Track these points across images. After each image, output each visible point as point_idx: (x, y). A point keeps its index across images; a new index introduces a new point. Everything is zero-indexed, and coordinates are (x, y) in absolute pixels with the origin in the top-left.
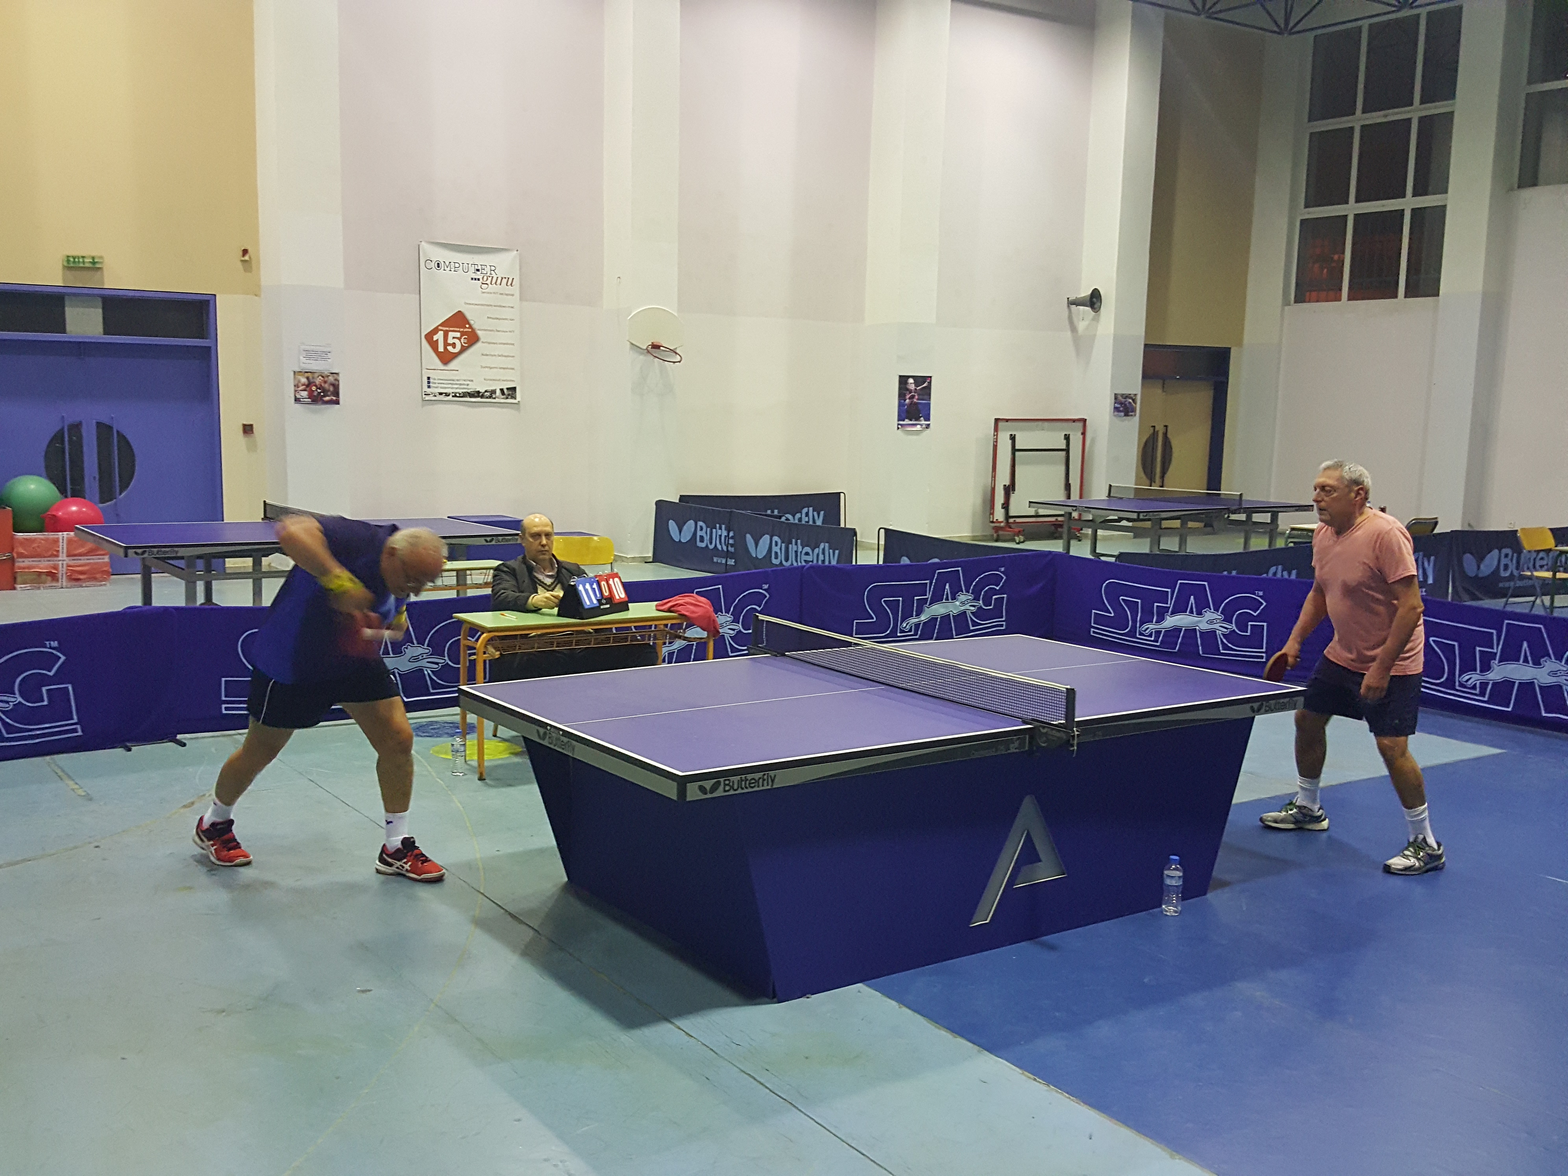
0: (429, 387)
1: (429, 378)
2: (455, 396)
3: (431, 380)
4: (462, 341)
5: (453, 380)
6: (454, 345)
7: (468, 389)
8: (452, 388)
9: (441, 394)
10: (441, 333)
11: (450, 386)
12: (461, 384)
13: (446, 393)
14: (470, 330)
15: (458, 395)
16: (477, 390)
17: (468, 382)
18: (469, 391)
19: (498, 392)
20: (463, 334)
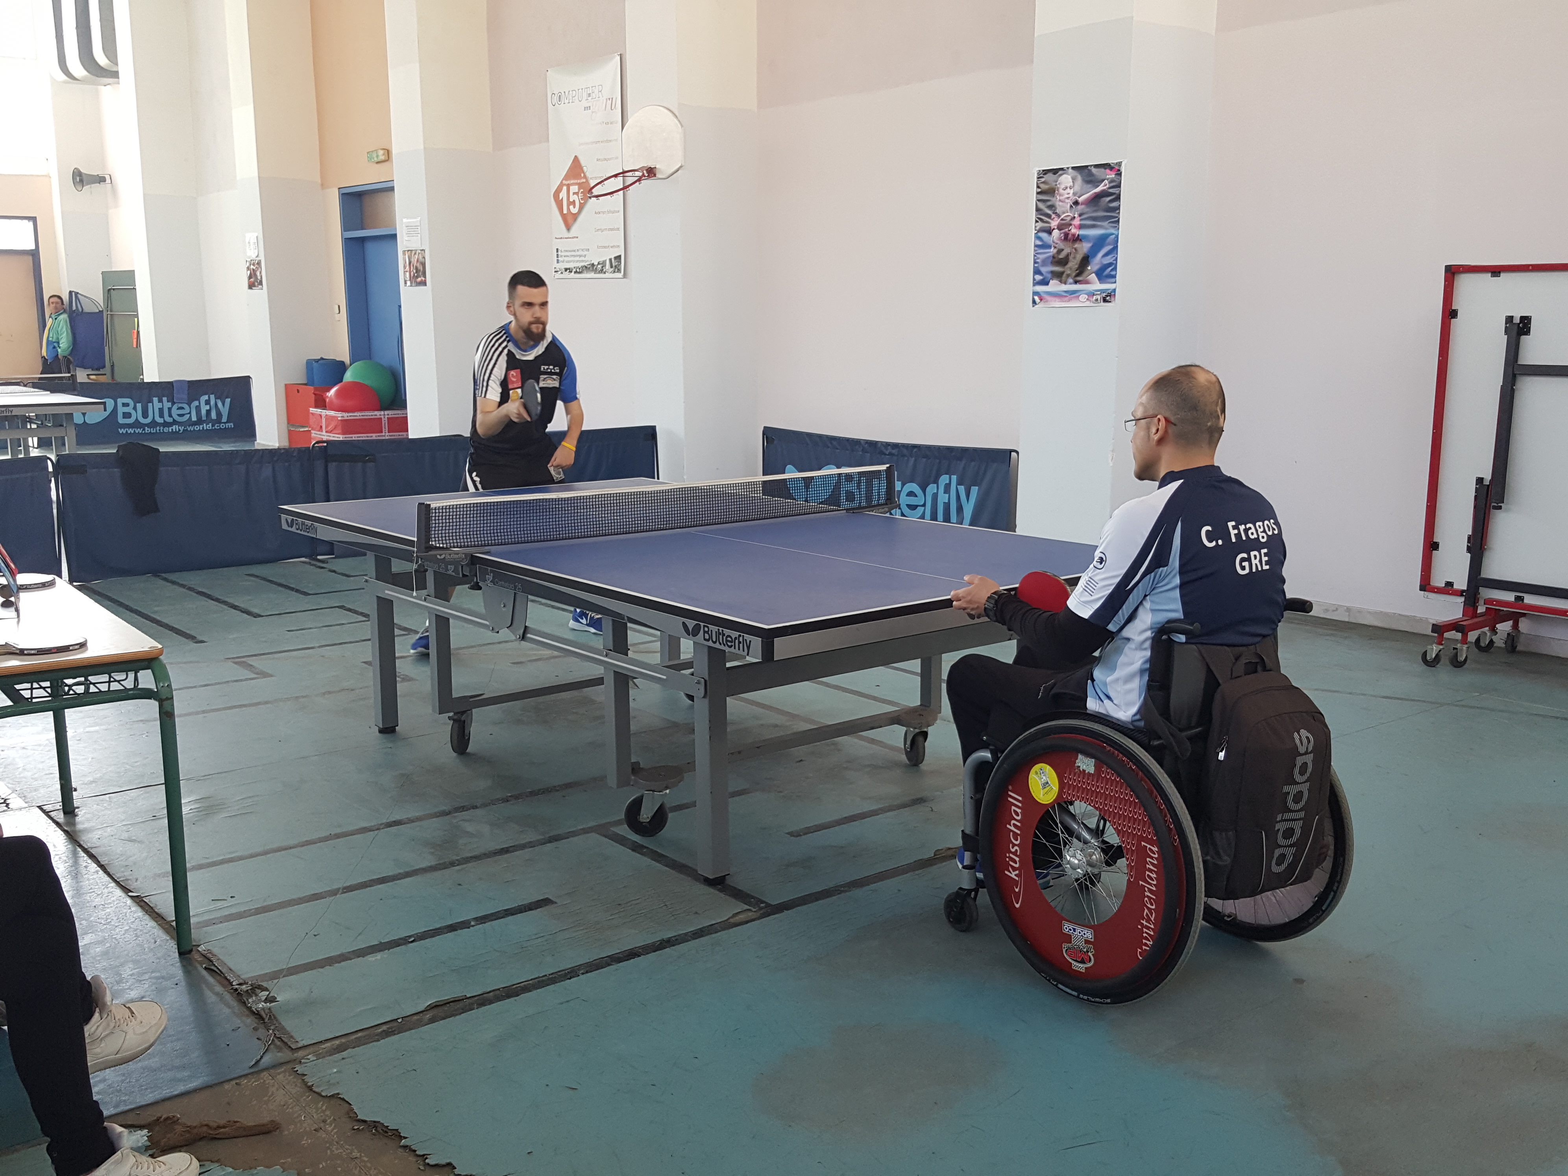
0: (558, 261)
1: (557, 249)
2: (576, 272)
3: (559, 253)
4: (580, 197)
5: (574, 251)
6: (574, 203)
7: (586, 261)
8: (574, 261)
9: (566, 270)
10: (565, 188)
11: (572, 259)
12: (580, 256)
13: (569, 269)
14: (584, 180)
15: (578, 270)
16: (592, 262)
17: (585, 253)
18: (586, 264)
19: (608, 262)
20: (580, 185)
